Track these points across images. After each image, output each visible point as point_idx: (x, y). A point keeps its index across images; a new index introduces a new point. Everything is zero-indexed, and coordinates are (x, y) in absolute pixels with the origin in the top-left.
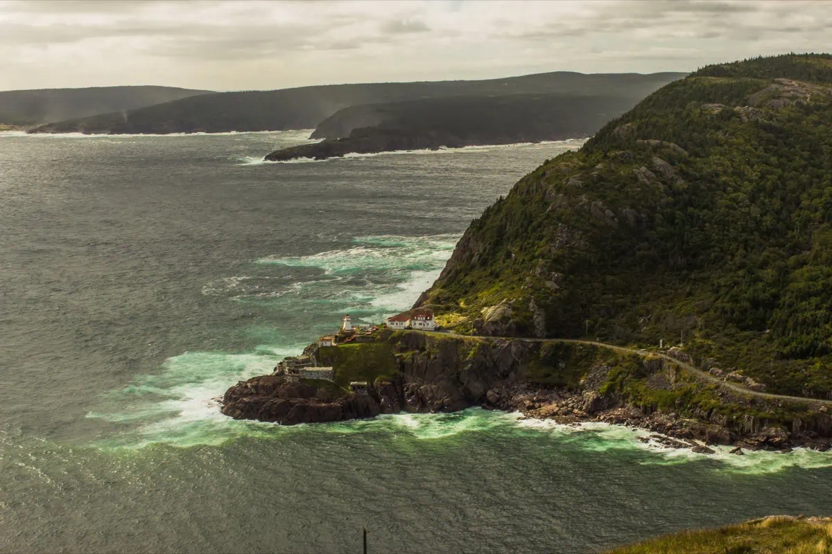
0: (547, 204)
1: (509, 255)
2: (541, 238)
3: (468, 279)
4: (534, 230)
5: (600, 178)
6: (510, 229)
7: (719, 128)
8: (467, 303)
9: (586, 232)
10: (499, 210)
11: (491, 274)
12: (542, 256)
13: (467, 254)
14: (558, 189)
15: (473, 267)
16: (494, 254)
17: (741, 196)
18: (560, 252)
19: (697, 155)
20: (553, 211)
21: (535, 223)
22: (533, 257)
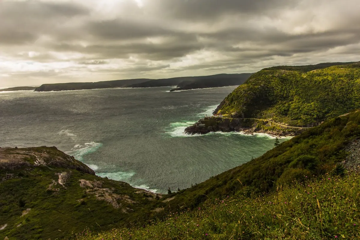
0: (242, 94)
1: (235, 103)
2: (241, 100)
3: (227, 108)
4: (240, 98)
5: (252, 88)
6: (234, 99)
7: (272, 79)
8: (228, 112)
9: (250, 98)
10: (231, 95)
11: (232, 107)
12: (242, 103)
13: (225, 104)
14: (244, 91)
15: (227, 106)
16: (231, 103)
17: (279, 91)
18: (245, 102)
19: (269, 84)
20: (243, 94)
21: (240, 97)
22: (240, 103)
